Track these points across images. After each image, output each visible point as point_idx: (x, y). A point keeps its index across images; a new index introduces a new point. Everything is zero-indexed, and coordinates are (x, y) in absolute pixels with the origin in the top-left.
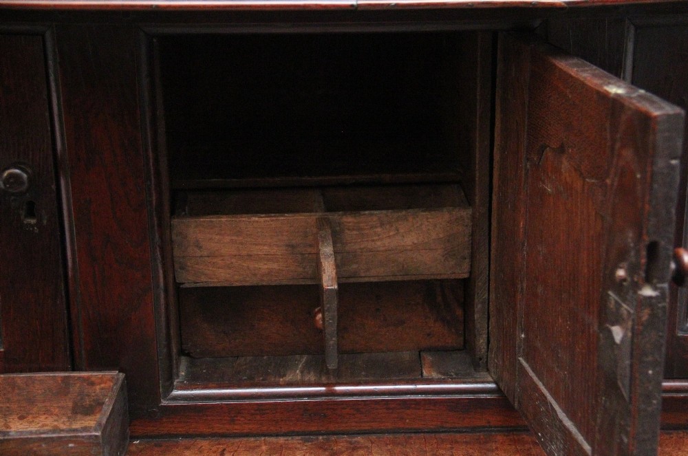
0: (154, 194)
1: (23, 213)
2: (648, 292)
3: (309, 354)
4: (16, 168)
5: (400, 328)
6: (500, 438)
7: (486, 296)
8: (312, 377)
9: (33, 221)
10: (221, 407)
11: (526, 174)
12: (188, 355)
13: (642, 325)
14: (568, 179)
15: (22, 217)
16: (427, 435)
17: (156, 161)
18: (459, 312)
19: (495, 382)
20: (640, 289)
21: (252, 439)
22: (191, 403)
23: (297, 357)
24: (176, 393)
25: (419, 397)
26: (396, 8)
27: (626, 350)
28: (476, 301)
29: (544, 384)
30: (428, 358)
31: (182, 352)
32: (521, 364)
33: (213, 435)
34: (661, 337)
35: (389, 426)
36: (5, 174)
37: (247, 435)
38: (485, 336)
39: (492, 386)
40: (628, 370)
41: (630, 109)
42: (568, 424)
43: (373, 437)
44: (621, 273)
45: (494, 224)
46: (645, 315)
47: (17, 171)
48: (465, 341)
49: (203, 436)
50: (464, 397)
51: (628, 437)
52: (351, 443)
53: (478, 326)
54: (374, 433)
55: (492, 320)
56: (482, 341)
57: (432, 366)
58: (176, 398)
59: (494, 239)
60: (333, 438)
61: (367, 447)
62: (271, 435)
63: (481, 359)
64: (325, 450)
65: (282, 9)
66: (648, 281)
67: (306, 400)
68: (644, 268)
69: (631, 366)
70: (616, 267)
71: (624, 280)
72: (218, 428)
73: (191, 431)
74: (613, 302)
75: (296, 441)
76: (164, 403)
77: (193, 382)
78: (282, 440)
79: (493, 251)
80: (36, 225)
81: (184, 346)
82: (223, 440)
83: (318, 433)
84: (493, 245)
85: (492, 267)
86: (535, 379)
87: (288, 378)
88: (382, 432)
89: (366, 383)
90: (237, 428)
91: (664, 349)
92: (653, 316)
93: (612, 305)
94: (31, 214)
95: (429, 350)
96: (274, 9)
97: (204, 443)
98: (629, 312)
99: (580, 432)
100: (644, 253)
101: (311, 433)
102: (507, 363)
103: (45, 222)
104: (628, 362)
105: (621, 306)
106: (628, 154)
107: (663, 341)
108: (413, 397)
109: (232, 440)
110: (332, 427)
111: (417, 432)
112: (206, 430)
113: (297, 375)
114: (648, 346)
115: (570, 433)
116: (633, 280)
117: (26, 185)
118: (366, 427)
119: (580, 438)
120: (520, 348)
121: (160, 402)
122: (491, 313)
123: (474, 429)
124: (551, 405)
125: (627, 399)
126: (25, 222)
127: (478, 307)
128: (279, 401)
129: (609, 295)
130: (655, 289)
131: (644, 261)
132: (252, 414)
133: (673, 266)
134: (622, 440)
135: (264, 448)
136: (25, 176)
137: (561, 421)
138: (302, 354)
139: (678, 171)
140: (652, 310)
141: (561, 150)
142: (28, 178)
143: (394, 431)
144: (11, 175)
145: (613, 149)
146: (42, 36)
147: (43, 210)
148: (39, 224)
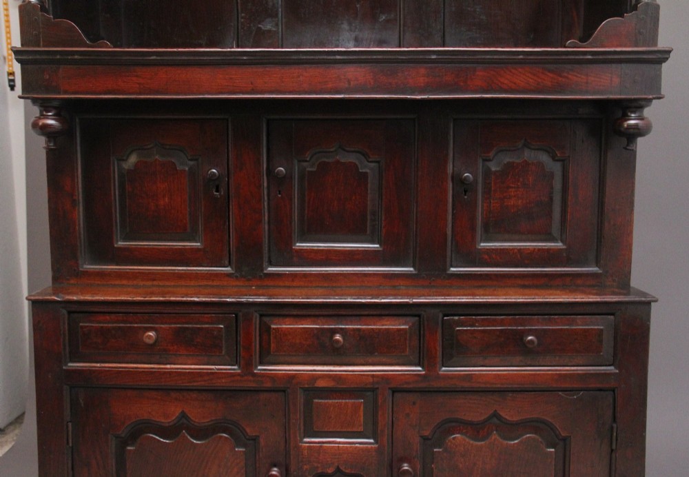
1: (214, 190)
9: (218, 194)
10: (288, 274)
15: (214, 192)
22: (276, 272)
24: (270, 269)
33: (285, 286)
36: (209, 172)
47: (214, 170)
58: (270, 271)
72: (287, 284)
76: (265, 272)
88: (356, 287)
90: (295, 284)
94: (217, 191)
103: (222, 193)
110: (334, 285)
117: (217, 177)
121: (263, 272)
126: (215, 194)
142: (218, 174)
144: (214, 172)
146: (227, 120)
147: (222, 189)
148: (220, 194)
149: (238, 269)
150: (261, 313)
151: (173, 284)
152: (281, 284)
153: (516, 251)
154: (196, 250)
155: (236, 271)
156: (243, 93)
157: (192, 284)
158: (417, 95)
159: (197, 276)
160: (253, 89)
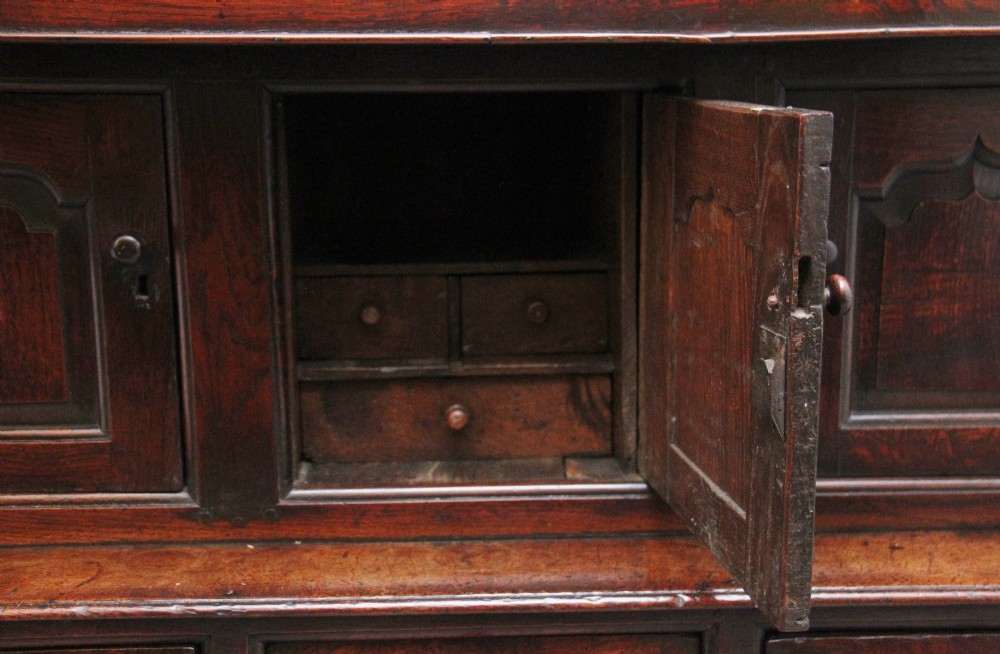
0: (274, 267)
1: (135, 288)
2: (800, 314)
3: (442, 460)
4: (129, 235)
5: (542, 432)
6: (651, 542)
7: (635, 388)
8: (445, 478)
9: (144, 298)
10: (344, 508)
11: (674, 237)
12: (309, 460)
13: (796, 351)
14: (718, 227)
15: (134, 293)
16: (571, 540)
17: (277, 230)
18: (606, 413)
19: (646, 482)
20: (793, 311)
21: (378, 544)
22: (312, 503)
23: (430, 463)
24: (294, 493)
25: (562, 498)
26: (532, 42)
27: (779, 380)
28: (624, 393)
29: (696, 464)
30: (572, 462)
31: (304, 458)
32: (673, 451)
33: (335, 540)
34: (817, 365)
35: (528, 530)
36: (117, 242)
37: (373, 540)
38: (633, 433)
39: (643, 486)
40: (782, 403)
41: (777, 119)
42: (722, 495)
43: (513, 541)
44: (773, 299)
45: (642, 305)
46: (798, 340)
47: (130, 238)
48: (613, 449)
49: (324, 541)
50: (611, 497)
51: (783, 481)
52: (487, 547)
53: (626, 421)
54: (513, 538)
55: (642, 413)
56: (631, 438)
57: (577, 469)
58: (294, 498)
59: (642, 320)
60: (468, 543)
61: (504, 550)
62: (399, 540)
63: (629, 459)
64: (458, 552)
65: (412, 42)
66: (801, 305)
67: (438, 500)
68: (797, 286)
69: (785, 398)
70: (768, 293)
71: (776, 306)
72: (342, 532)
73: (312, 535)
74: (765, 335)
75: (427, 545)
76: (282, 502)
77: (313, 482)
78: (411, 544)
79: (642, 336)
80: (147, 301)
81: (305, 450)
82: (347, 545)
83: (450, 538)
84: (642, 329)
85: (641, 355)
86: (687, 460)
87: (420, 478)
88: (522, 537)
89: (504, 483)
90: (361, 532)
91: (819, 379)
92: (807, 341)
93: (764, 338)
94: (143, 290)
95: (574, 456)
96: (404, 42)
97: (327, 547)
98: (782, 339)
99: (734, 499)
100: (796, 270)
101: (442, 538)
102: (658, 455)
103: (157, 298)
104: (782, 394)
105: (774, 335)
106: (777, 168)
107: (819, 370)
108: (555, 498)
109: (355, 544)
110: (467, 532)
111: (560, 537)
112: (327, 535)
113: (429, 476)
114: (802, 375)
115: (723, 502)
116: (785, 303)
117: (138, 255)
118: (504, 531)
119: (734, 506)
120: (671, 433)
121: (278, 501)
122: (641, 405)
123: (623, 534)
124: (704, 481)
125: (782, 435)
126: (136, 298)
127: (626, 400)
128: (409, 501)
129: (762, 329)
130: (809, 311)
131: (796, 278)
132: (378, 516)
133: (827, 292)
134: (777, 486)
135: (391, 551)
136: (138, 244)
137: (714, 494)
138: (434, 460)
139: (829, 177)
140: (806, 335)
141: (710, 196)
142: (142, 247)
143: (534, 536)
144: (128, 243)
145: (761, 168)
146: (161, 96)
147: (156, 287)
148: (151, 301)
149: (207, 495)
150: (266, 638)
151: (29, 541)
152: (325, 533)
153: (943, 435)
154: (92, 450)
155: (202, 504)
156: (194, 28)
157: (85, 540)
158: (698, 31)
159: (98, 520)
160: (221, 16)
